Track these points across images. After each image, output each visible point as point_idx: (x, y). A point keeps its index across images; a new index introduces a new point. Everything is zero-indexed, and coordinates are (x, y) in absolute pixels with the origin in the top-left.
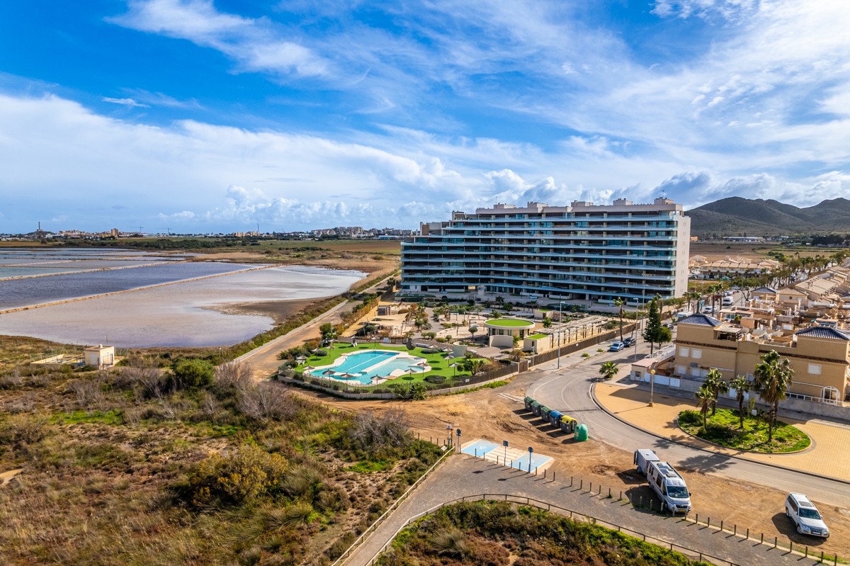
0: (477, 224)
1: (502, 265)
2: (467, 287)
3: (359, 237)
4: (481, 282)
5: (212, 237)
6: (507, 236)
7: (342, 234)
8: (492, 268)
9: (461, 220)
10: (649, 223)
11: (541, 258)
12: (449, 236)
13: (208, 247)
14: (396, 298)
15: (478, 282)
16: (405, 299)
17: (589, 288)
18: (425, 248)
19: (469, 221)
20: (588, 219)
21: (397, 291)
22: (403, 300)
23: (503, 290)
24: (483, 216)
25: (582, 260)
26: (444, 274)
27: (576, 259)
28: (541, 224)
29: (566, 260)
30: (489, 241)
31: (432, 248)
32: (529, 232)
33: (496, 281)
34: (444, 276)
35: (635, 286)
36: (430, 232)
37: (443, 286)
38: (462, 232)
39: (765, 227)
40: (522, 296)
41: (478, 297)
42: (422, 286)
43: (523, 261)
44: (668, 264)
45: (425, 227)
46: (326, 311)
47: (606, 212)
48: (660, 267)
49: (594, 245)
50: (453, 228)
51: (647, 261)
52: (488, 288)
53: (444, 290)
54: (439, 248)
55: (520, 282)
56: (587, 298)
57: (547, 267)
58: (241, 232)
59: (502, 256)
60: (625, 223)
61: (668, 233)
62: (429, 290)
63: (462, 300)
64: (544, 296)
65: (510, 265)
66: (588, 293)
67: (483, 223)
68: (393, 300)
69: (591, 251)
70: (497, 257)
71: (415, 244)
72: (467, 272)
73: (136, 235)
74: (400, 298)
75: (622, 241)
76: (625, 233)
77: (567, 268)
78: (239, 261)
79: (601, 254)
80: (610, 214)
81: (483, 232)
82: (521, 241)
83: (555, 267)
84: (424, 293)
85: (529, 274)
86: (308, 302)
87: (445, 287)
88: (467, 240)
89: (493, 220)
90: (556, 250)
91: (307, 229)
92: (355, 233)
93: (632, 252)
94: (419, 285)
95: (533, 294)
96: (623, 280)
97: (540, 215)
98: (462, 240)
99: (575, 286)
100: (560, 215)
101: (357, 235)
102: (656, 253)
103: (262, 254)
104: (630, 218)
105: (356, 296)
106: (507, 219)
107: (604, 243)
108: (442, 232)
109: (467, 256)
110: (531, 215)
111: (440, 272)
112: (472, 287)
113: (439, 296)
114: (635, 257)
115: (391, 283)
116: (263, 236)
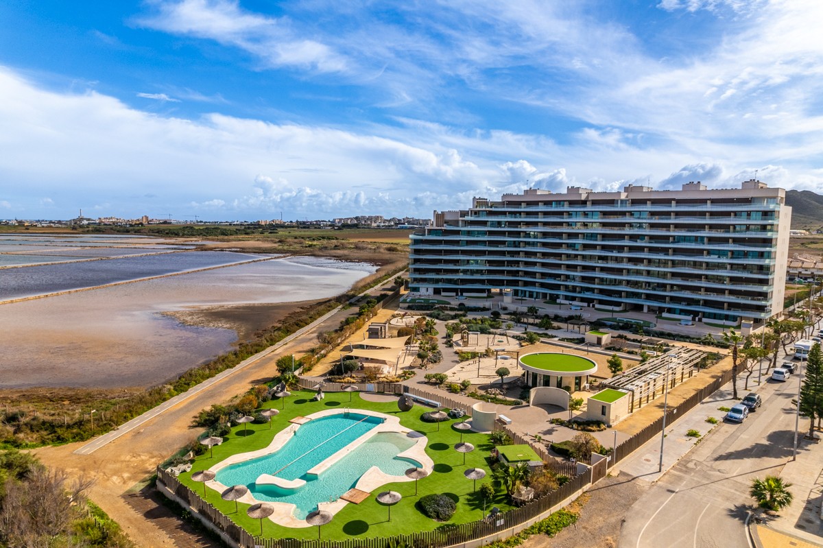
0: (504, 213)
1: (534, 264)
2: (489, 291)
3: (378, 226)
4: (507, 285)
5: (237, 225)
6: (541, 229)
7: (363, 222)
8: (522, 268)
9: (484, 209)
10: (736, 213)
11: (584, 257)
12: (469, 228)
13: (226, 235)
14: (401, 305)
15: (503, 285)
16: (413, 306)
17: (649, 297)
18: (439, 242)
19: (493, 209)
20: (649, 208)
21: (406, 292)
22: (410, 308)
23: (535, 295)
24: (510, 203)
25: (640, 261)
26: (461, 274)
27: (630, 260)
28: (586, 214)
29: (617, 260)
30: (518, 234)
31: (447, 242)
32: (569, 224)
33: (526, 284)
34: (461, 276)
35: (713, 297)
36: (445, 223)
37: (460, 289)
38: (484, 223)
39: (802, 219)
40: (560, 304)
41: (504, 305)
42: (435, 289)
43: (561, 260)
44: (762, 269)
45: (440, 217)
46: (307, 324)
47: (674, 199)
48: (751, 273)
49: (656, 242)
50: (473, 218)
51: (732, 265)
52: (516, 293)
53: (462, 295)
54: (457, 243)
55: (557, 287)
56: (645, 310)
57: (593, 269)
58: (265, 220)
59: (535, 254)
60: (702, 214)
61: (764, 228)
62: (443, 294)
63: (484, 309)
64: (589, 306)
65: (544, 265)
66: (646, 303)
67: (511, 213)
68: (397, 307)
69: (652, 250)
70: (528, 254)
71: (427, 237)
72: (490, 272)
73: (165, 222)
74: (407, 305)
75: (697, 237)
76: (702, 227)
77: (620, 271)
78: (248, 250)
79: (668, 255)
80: (679, 202)
81: (511, 224)
82: (559, 235)
83: (603, 269)
84: (438, 297)
85: (567, 277)
86: (295, 306)
87: (463, 291)
88: (491, 233)
89: (523, 209)
90: (604, 247)
91: (328, 218)
92: (375, 222)
93: (710, 252)
94: (431, 287)
95: (574, 303)
96: (697, 289)
97: (584, 203)
98: (484, 233)
99: (629, 295)
100: (612, 202)
101: (378, 224)
102: (746, 255)
103: (275, 243)
104: (709, 207)
105: (353, 300)
106: (541, 208)
107: (671, 239)
108: (460, 223)
109: (491, 253)
110: (572, 203)
111: (457, 271)
112: (495, 290)
113: (455, 303)
114: (714, 259)
115: (400, 283)
116: (286, 224)
